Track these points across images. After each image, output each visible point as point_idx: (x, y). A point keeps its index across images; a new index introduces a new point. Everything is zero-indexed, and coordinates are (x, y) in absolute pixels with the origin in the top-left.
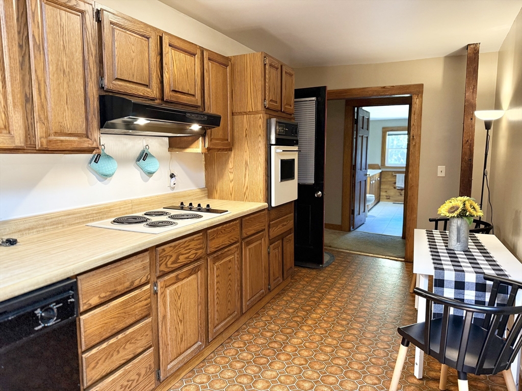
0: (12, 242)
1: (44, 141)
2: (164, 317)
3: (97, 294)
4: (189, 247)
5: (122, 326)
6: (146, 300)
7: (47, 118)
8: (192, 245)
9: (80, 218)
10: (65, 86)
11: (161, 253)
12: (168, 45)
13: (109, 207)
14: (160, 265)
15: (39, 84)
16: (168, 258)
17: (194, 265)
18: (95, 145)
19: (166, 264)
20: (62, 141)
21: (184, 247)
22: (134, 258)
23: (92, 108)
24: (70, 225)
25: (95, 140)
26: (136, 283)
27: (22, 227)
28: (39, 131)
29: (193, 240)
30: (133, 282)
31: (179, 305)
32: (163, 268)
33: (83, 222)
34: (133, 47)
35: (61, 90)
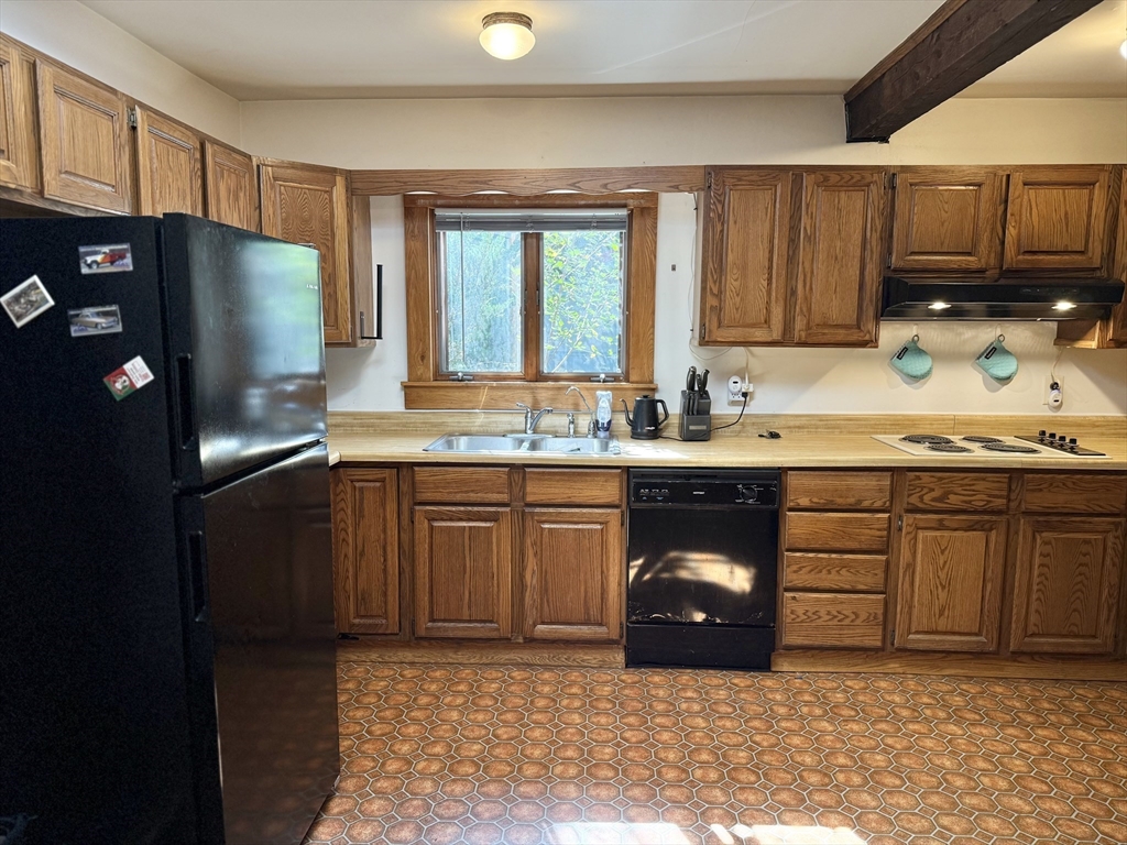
0: (774, 436)
1: (803, 334)
2: (911, 566)
3: (808, 496)
4: (973, 488)
5: (838, 545)
6: (879, 530)
7: (809, 310)
8: (981, 486)
9: (866, 426)
10: (836, 273)
11: (914, 480)
12: (1021, 184)
13: (913, 420)
14: (909, 496)
15: (805, 276)
16: (925, 490)
17: (980, 518)
18: (867, 338)
19: (921, 498)
20: (824, 334)
21: (962, 485)
22: (866, 473)
23: (868, 293)
24: (849, 433)
25: (869, 332)
26: (866, 504)
27: (792, 424)
28: (799, 324)
29: (984, 479)
30: (860, 502)
31: (942, 562)
32: (914, 500)
33: (870, 433)
34: (946, 206)
35: (830, 278)
